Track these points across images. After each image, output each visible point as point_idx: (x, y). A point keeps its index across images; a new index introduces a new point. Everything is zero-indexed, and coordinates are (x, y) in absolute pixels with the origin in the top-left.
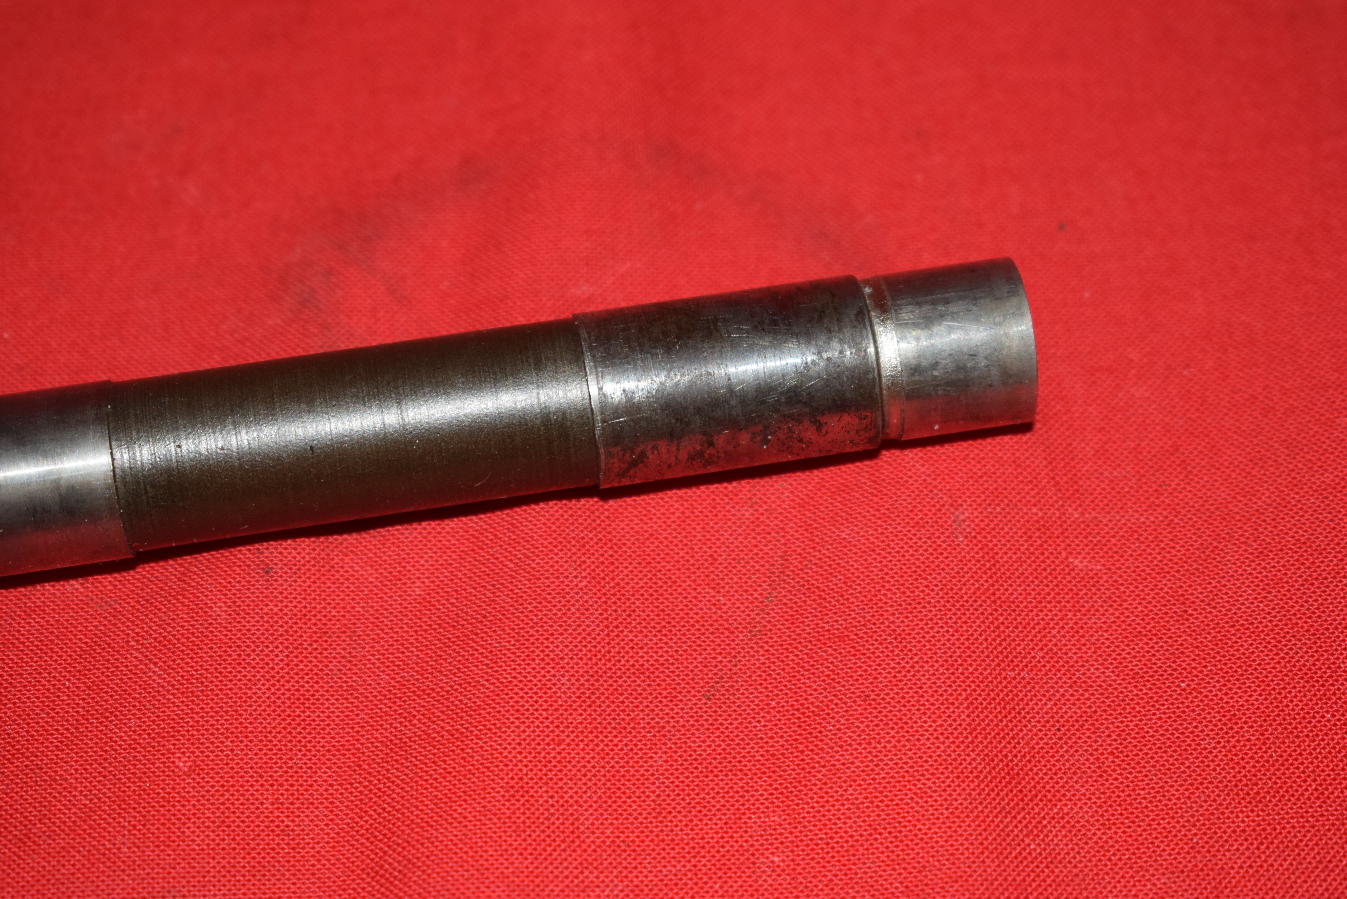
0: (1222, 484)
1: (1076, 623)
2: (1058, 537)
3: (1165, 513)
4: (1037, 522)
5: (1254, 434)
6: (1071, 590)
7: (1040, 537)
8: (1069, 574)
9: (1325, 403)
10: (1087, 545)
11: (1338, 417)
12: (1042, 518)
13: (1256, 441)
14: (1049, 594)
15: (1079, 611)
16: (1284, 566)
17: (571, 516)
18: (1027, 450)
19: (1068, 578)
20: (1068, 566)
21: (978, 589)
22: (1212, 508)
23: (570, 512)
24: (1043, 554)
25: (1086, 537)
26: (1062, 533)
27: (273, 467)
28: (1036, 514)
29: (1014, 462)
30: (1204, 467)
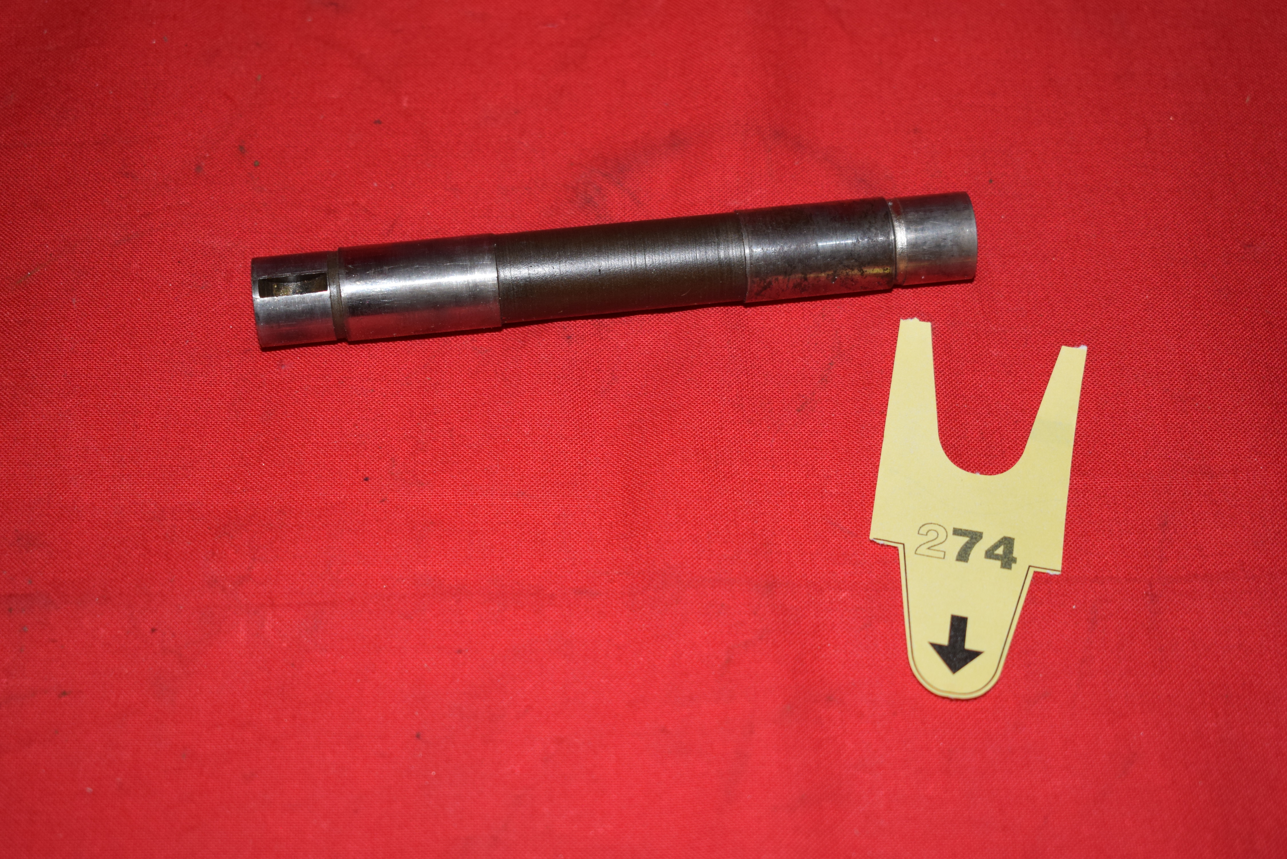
0: (1071, 317)
1: (992, 382)
2: (984, 339)
3: (1040, 330)
4: (973, 331)
5: (1088, 292)
6: (990, 366)
7: (974, 339)
8: (989, 358)
9: (1126, 278)
10: (999, 344)
11: (1133, 285)
12: (976, 329)
13: (1089, 296)
14: (978, 367)
15: (994, 376)
16: (1101, 360)
17: (728, 317)
18: (969, 295)
19: (989, 360)
20: (989, 354)
21: (942, 362)
22: (1065, 329)
23: (727, 316)
24: (976, 347)
25: (999, 340)
26: (986, 337)
27: (579, 279)
28: (973, 327)
29: (962, 300)
30: (1062, 308)
